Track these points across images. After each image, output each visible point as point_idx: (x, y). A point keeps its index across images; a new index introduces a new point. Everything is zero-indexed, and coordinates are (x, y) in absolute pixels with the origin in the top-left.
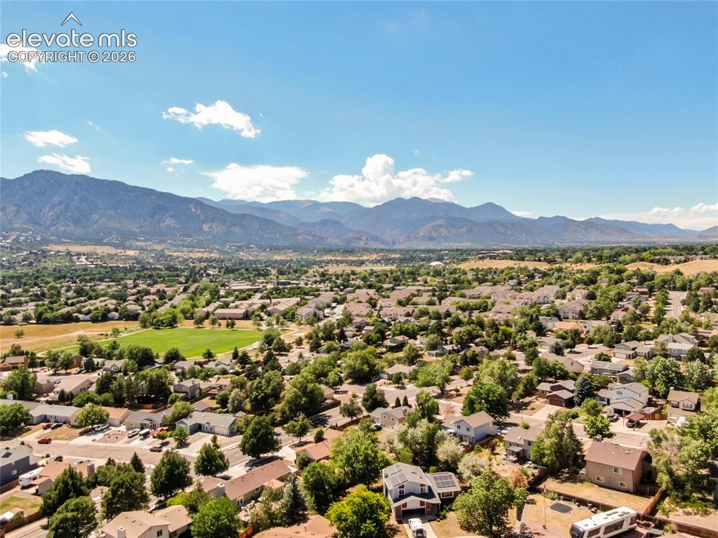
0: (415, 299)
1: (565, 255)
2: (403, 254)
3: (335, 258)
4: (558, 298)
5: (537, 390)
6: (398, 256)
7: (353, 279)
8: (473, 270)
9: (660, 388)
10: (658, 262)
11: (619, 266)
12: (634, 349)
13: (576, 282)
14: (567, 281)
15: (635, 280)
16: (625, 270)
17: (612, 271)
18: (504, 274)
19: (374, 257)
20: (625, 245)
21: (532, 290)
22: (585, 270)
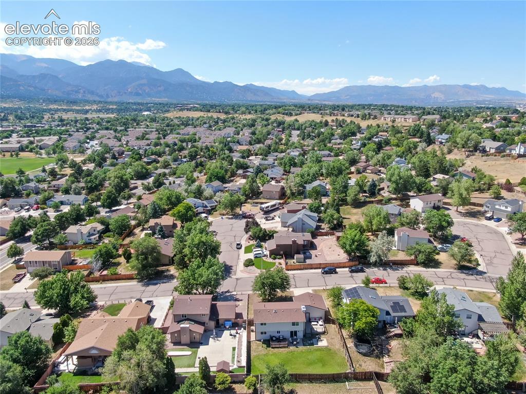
0: (147, 136)
1: (234, 109)
2: (119, 106)
3: (61, 107)
4: (235, 135)
5: (237, 174)
6: (115, 107)
7: (89, 124)
8: (177, 118)
9: (287, 168)
10: (287, 114)
11: (267, 116)
12: (276, 156)
13: (244, 126)
14: (238, 125)
15: (275, 125)
16: (270, 119)
17: (263, 120)
18: (199, 121)
19: (95, 107)
20: (268, 103)
21: (220, 130)
22: (248, 118)
